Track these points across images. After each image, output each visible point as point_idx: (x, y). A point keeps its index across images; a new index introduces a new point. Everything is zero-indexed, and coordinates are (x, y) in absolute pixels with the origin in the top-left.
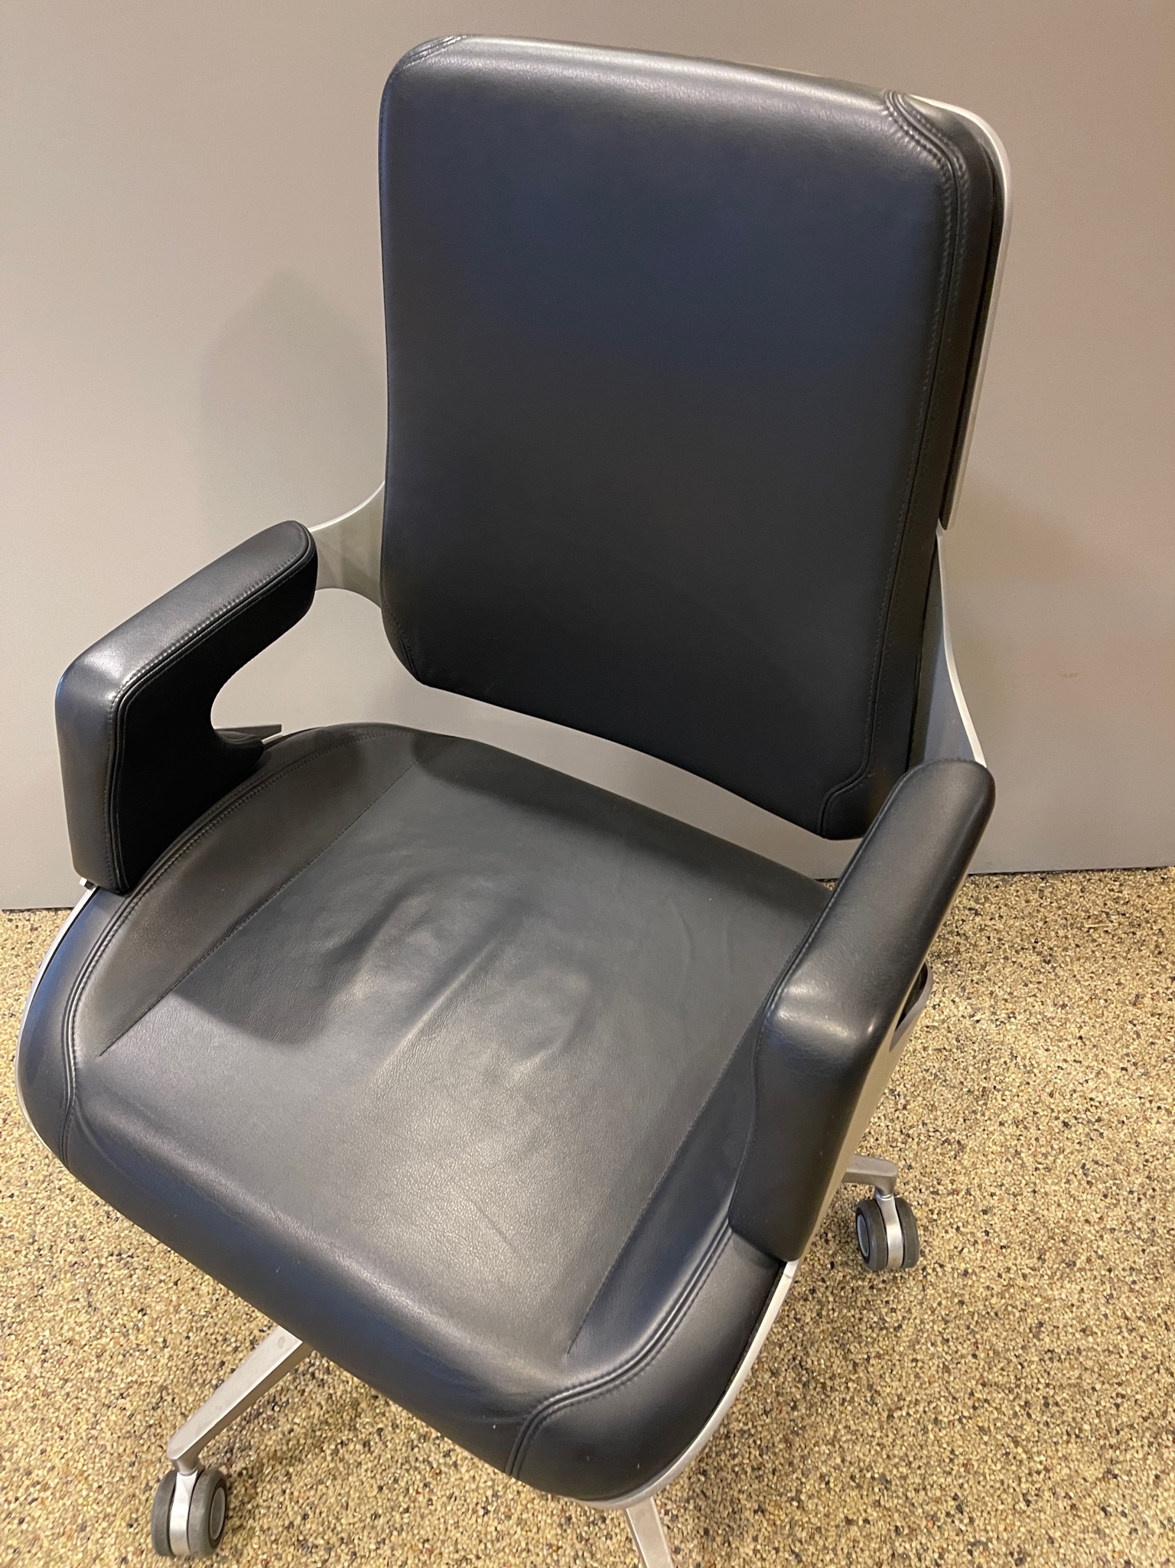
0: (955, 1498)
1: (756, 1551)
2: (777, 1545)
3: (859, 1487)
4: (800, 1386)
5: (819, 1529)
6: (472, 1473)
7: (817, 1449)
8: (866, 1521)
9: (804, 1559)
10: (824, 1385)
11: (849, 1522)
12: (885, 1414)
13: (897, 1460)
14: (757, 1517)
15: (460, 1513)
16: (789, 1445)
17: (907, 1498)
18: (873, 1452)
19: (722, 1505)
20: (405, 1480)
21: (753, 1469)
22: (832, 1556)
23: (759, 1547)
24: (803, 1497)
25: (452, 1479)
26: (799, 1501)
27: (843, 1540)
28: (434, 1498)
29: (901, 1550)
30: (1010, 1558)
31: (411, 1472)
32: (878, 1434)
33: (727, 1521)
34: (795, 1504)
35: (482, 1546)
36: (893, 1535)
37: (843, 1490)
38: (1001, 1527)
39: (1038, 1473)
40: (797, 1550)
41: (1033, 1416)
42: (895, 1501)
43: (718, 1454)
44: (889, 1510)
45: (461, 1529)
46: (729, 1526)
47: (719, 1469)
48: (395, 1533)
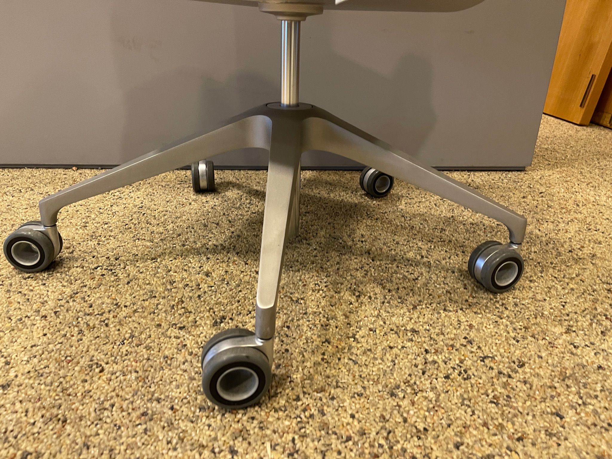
0: (465, 338)
1: (323, 359)
2: (339, 356)
3: (396, 333)
4: (355, 297)
5: (370, 350)
6: (118, 328)
7: (366, 319)
8: (403, 347)
9: (359, 362)
10: (370, 297)
11: (391, 348)
12: (412, 307)
13: (421, 323)
14: (324, 344)
15: (102, 343)
16: (347, 317)
17: (431, 338)
18: (404, 320)
19: (299, 340)
20: (66, 330)
21: (322, 325)
22: (380, 361)
23: (326, 357)
24: (357, 337)
25: (102, 330)
26: (355, 338)
27: (388, 355)
28: (84, 338)
29: (430, 359)
30: (512, 364)
31: (72, 327)
32: (408, 313)
33: (302, 346)
34: (353, 339)
35: (113, 358)
36: (424, 353)
37: (385, 334)
38: (502, 350)
39: (521, 329)
40: (354, 359)
41: (509, 308)
42: (423, 339)
43: (298, 320)
44: (419, 342)
45: (99, 351)
46: (304, 348)
47: (298, 326)
48: (46, 353)
